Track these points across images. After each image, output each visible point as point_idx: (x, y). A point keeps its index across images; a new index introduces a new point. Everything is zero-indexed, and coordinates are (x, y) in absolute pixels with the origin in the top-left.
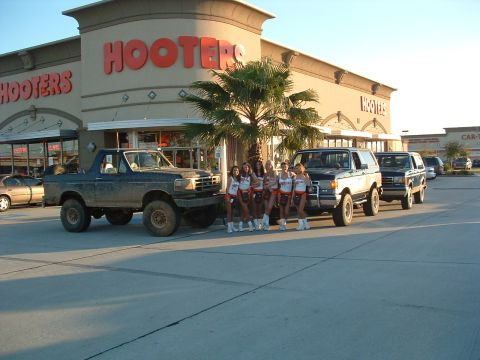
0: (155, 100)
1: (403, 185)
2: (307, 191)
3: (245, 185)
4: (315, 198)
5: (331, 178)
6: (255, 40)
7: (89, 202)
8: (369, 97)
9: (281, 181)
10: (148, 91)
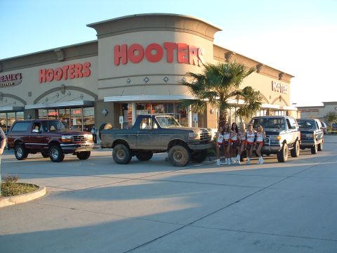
0: (148, 83)
1: (312, 139)
2: (263, 141)
3: (227, 137)
4: (268, 145)
5: (278, 134)
6: (210, 44)
7: (132, 146)
8: (277, 81)
9: (248, 135)
10: (144, 77)
